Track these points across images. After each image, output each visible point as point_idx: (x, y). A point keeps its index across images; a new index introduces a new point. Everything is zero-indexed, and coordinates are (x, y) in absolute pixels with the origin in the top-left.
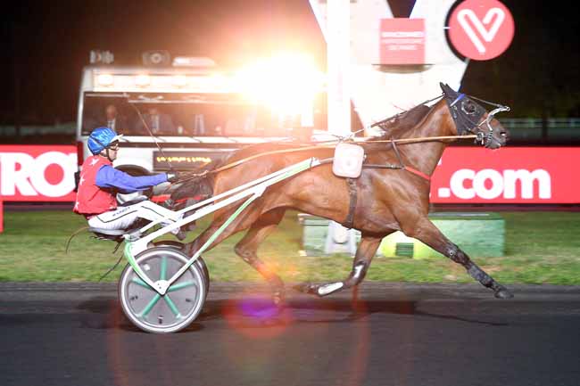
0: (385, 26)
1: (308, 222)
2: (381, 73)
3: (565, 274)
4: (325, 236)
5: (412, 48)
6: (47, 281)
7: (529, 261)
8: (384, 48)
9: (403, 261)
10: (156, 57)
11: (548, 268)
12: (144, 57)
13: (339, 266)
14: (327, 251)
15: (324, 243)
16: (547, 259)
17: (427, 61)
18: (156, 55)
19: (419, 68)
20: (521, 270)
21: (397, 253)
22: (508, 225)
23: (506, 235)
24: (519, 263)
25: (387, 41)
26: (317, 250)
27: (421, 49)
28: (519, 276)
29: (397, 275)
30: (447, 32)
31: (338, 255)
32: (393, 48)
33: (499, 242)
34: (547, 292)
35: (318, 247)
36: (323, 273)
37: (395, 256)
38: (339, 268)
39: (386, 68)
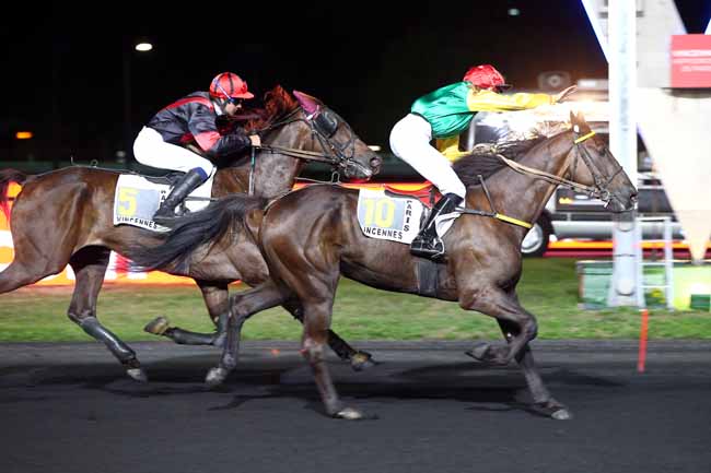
0: (677, 43)
1: (588, 270)
2: (672, 98)
4: (608, 287)
6: (289, 339)
8: (676, 70)
9: (699, 315)
10: (555, 80)
12: (541, 78)
13: (625, 321)
14: (610, 303)
15: (606, 294)
18: (555, 77)
21: (691, 306)
25: (679, 61)
26: (599, 303)
29: (693, 331)
31: (623, 309)
32: (686, 69)
35: (600, 299)
36: (605, 329)
37: (690, 310)
38: (624, 324)
39: (678, 92)
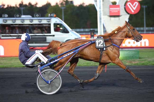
2: (110, 18)
5: (117, 12)
7: (145, 60)
8: (110, 12)
11: (150, 62)
16: (149, 59)
17: (121, 14)
19: (118, 16)
25: (111, 10)
27: (119, 12)
30: (125, 8)
32: (113, 12)
39: (111, 16)
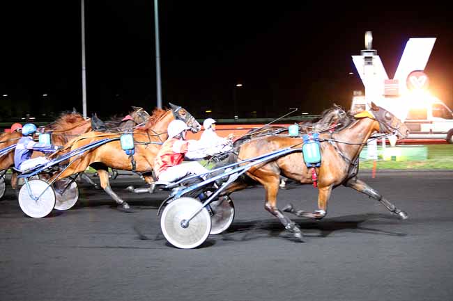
3: (447, 165)
4: (367, 154)
11: (441, 163)
13: (371, 164)
14: (367, 159)
15: (366, 156)
16: (442, 160)
20: (432, 164)
21: (391, 159)
22: (429, 149)
23: (429, 152)
24: (432, 162)
26: (364, 159)
28: (432, 166)
33: (425, 155)
34: (440, 171)
36: (365, 166)
